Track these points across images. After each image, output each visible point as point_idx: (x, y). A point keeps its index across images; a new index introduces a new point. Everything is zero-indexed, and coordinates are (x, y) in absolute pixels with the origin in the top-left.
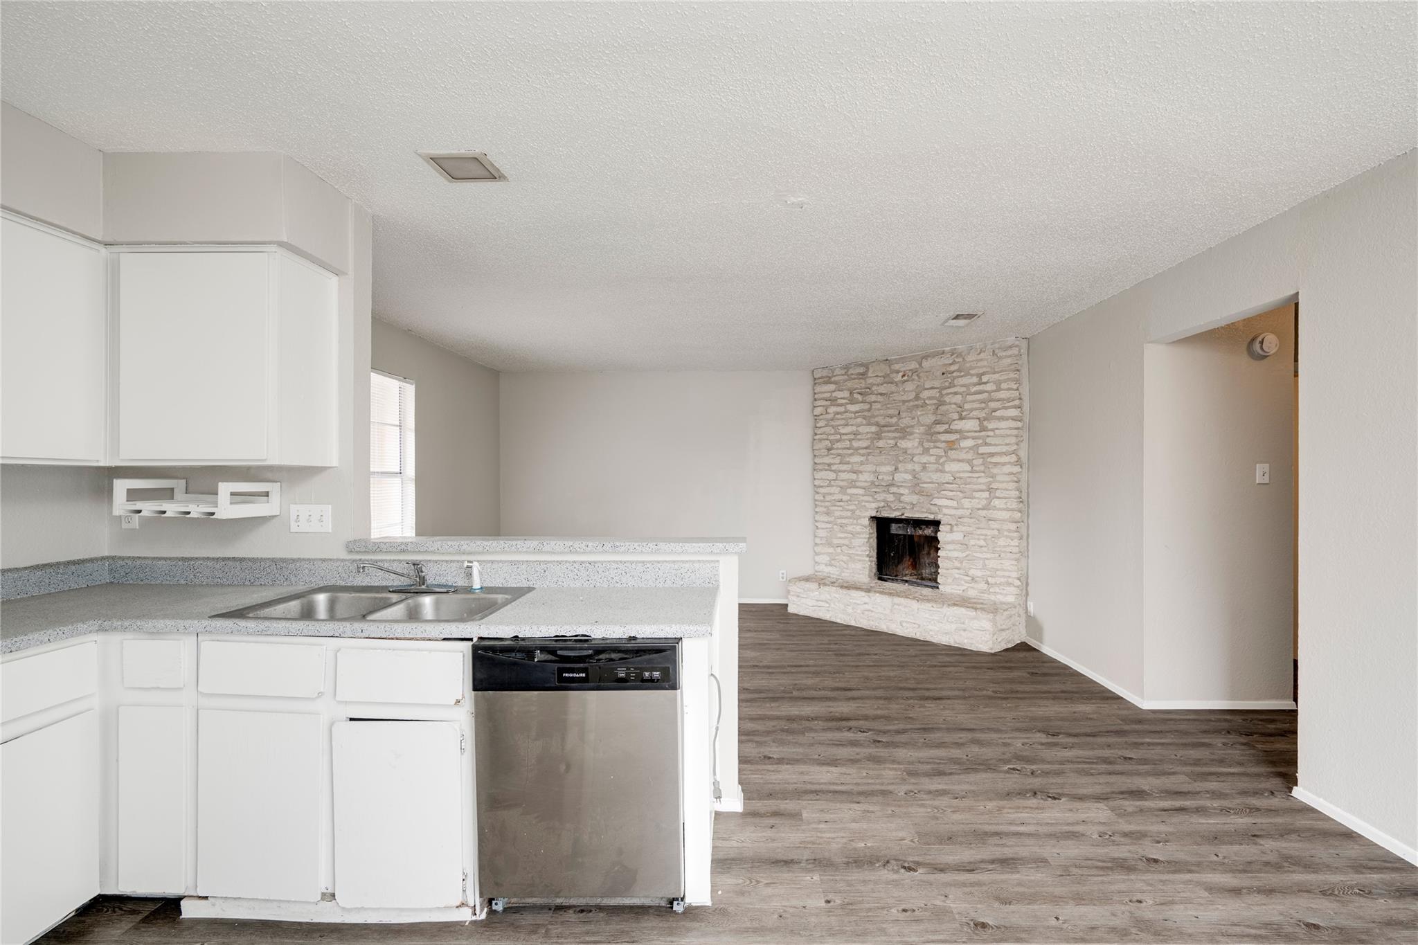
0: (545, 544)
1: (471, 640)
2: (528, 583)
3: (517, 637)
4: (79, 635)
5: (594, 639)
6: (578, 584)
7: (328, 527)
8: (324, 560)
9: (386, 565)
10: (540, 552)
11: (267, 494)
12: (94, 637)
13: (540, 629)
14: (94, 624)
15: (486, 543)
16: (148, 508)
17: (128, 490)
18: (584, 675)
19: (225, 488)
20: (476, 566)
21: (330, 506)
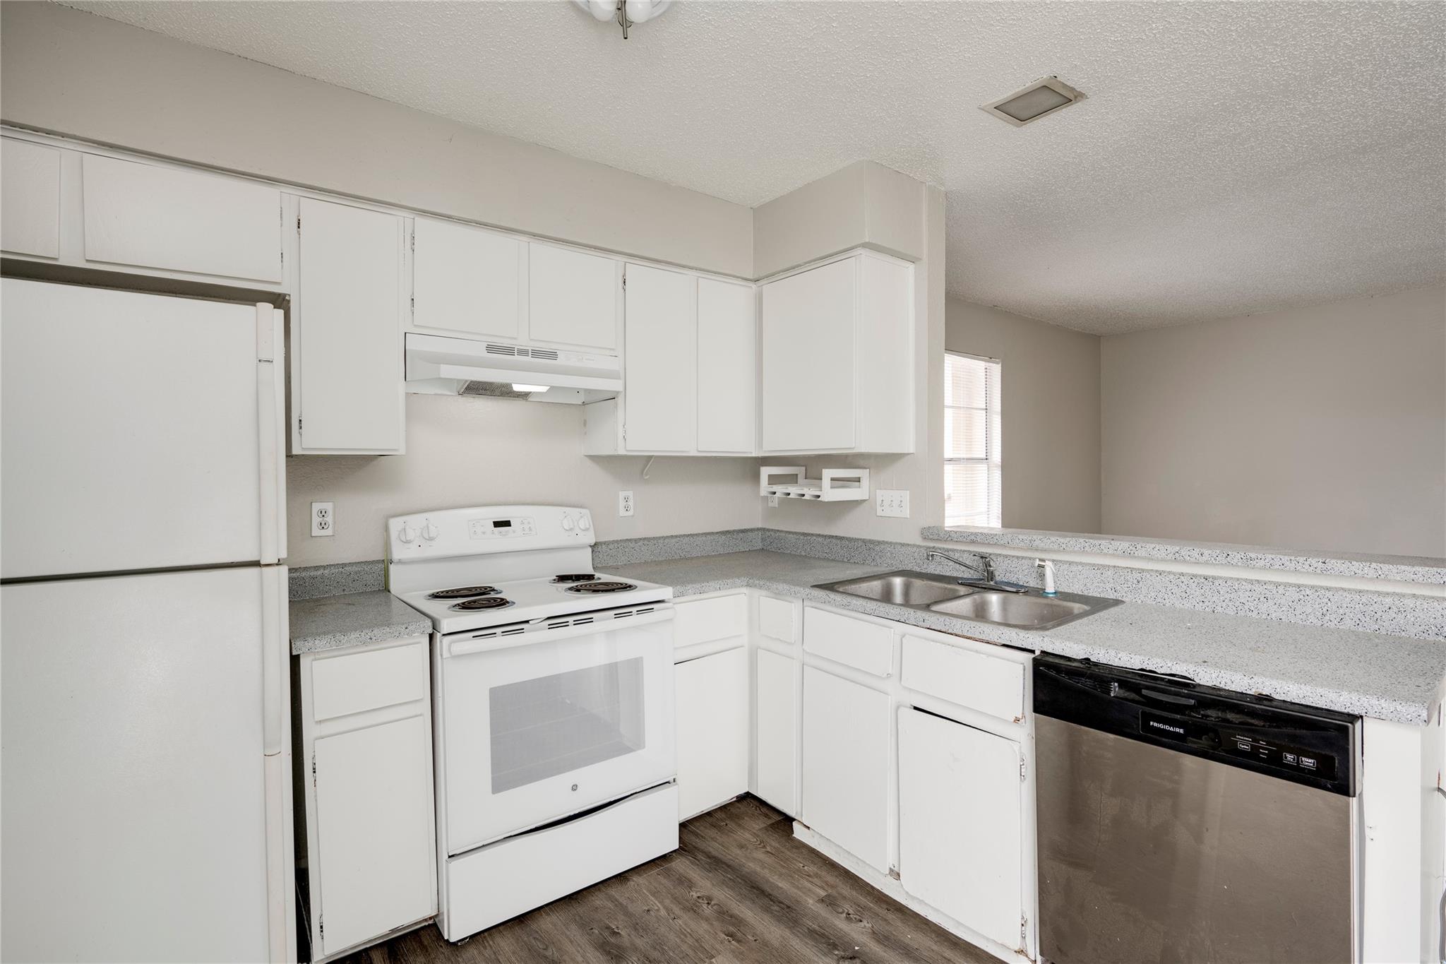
0: (1139, 546)
1: (1033, 652)
2: (1116, 594)
3: (1088, 659)
4: (735, 587)
5: (1200, 685)
6: (1188, 605)
7: (906, 513)
8: (903, 545)
9: (956, 556)
10: (1131, 556)
11: (858, 480)
12: (744, 590)
13: (1119, 656)
14: (744, 580)
15: (1062, 540)
16: (780, 489)
17: (769, 475)
18: (1182, 731)
19: (828, 474)
20: (1048, 565)
21: (908, 492)
